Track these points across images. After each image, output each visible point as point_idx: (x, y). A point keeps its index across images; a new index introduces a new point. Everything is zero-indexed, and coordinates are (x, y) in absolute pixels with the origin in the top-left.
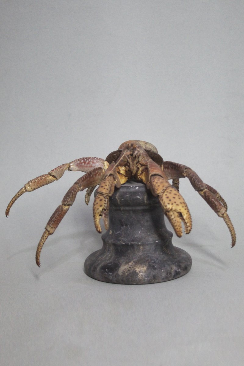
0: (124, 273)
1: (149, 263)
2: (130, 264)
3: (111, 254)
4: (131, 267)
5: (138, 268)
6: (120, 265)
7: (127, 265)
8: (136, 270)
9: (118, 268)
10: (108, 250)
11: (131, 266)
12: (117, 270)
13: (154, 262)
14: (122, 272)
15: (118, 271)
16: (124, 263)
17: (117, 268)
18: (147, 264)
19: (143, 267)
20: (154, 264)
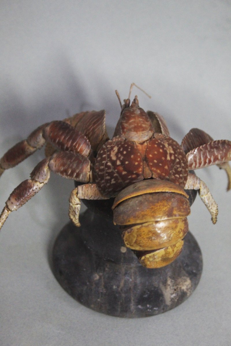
0: (173, 300)
1: (184, 269)
2: (169, 282)
3: (133, 277)
4: (175, 287)
5: (183, 285)
6: (160, 291)
7: (169, 287)
8: (183, 290)
9: (163, 298)
10: (126, 274)
11: (173, 286)
12: (163, 301)
13: (187, 265)
14: (170, 301)
15: (165, 302)
16: (161, 285)
17: (161, 298)
18: (184, 272)
19: (185, 281)
20: (190, 268)
